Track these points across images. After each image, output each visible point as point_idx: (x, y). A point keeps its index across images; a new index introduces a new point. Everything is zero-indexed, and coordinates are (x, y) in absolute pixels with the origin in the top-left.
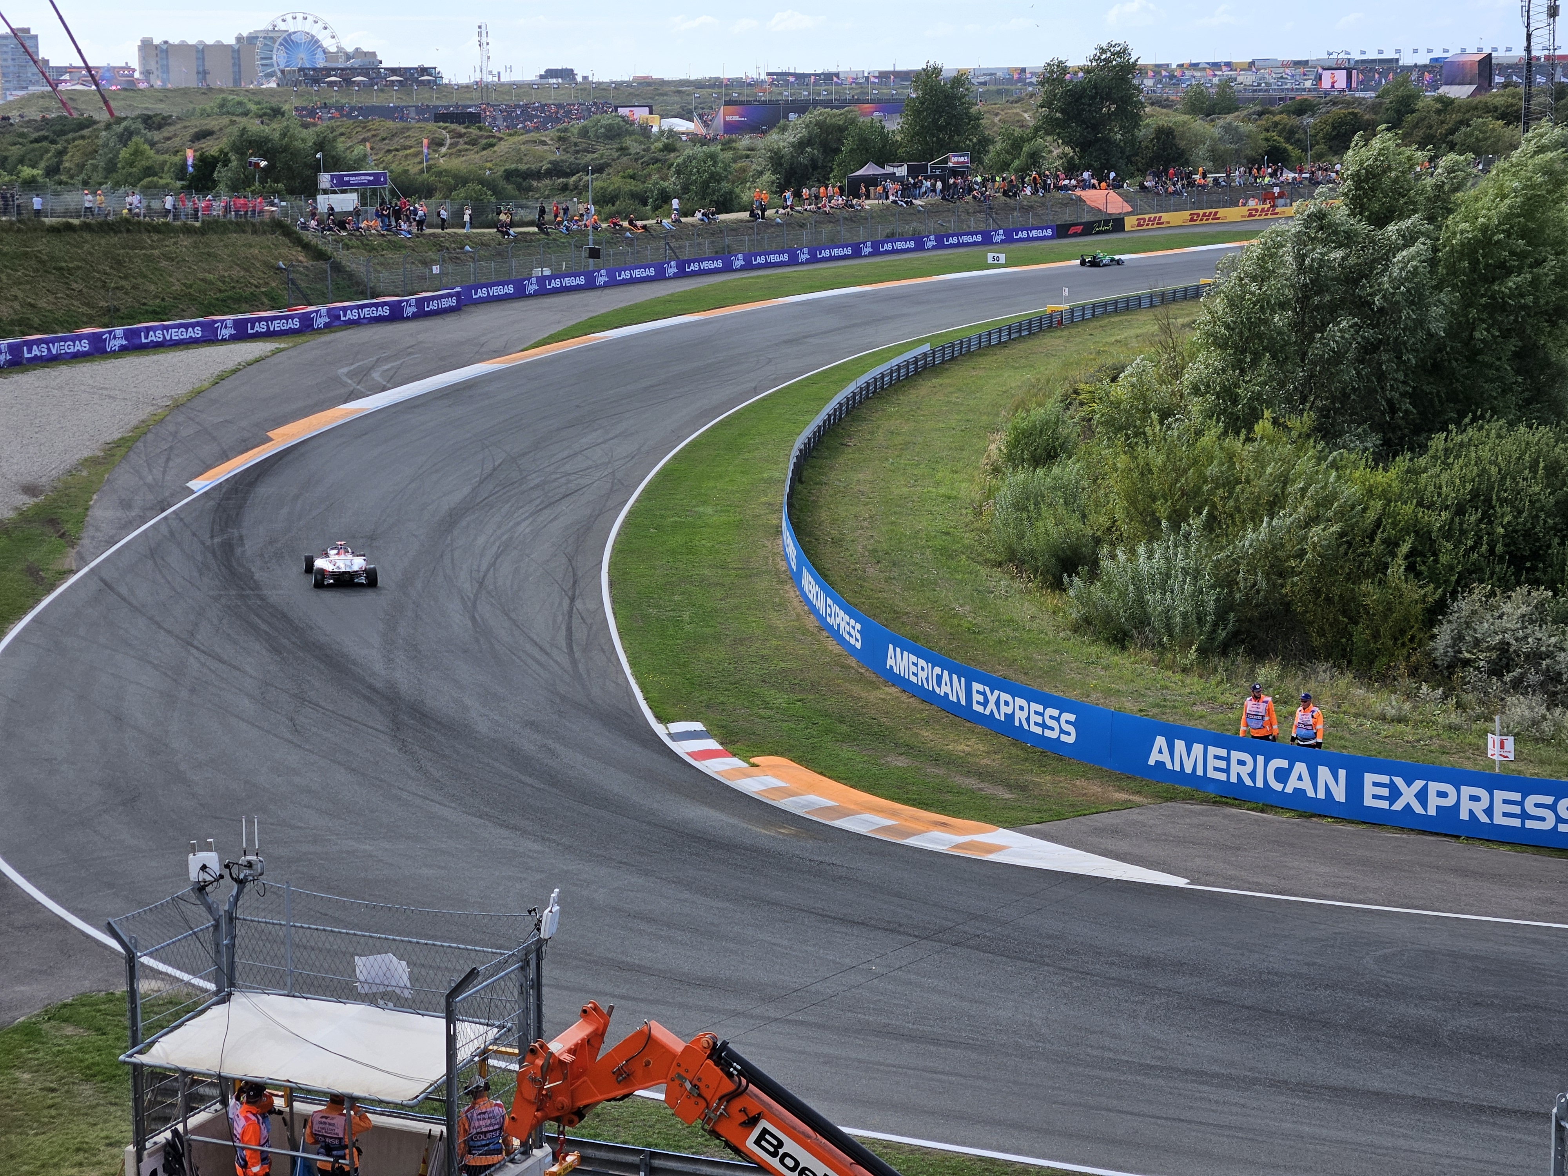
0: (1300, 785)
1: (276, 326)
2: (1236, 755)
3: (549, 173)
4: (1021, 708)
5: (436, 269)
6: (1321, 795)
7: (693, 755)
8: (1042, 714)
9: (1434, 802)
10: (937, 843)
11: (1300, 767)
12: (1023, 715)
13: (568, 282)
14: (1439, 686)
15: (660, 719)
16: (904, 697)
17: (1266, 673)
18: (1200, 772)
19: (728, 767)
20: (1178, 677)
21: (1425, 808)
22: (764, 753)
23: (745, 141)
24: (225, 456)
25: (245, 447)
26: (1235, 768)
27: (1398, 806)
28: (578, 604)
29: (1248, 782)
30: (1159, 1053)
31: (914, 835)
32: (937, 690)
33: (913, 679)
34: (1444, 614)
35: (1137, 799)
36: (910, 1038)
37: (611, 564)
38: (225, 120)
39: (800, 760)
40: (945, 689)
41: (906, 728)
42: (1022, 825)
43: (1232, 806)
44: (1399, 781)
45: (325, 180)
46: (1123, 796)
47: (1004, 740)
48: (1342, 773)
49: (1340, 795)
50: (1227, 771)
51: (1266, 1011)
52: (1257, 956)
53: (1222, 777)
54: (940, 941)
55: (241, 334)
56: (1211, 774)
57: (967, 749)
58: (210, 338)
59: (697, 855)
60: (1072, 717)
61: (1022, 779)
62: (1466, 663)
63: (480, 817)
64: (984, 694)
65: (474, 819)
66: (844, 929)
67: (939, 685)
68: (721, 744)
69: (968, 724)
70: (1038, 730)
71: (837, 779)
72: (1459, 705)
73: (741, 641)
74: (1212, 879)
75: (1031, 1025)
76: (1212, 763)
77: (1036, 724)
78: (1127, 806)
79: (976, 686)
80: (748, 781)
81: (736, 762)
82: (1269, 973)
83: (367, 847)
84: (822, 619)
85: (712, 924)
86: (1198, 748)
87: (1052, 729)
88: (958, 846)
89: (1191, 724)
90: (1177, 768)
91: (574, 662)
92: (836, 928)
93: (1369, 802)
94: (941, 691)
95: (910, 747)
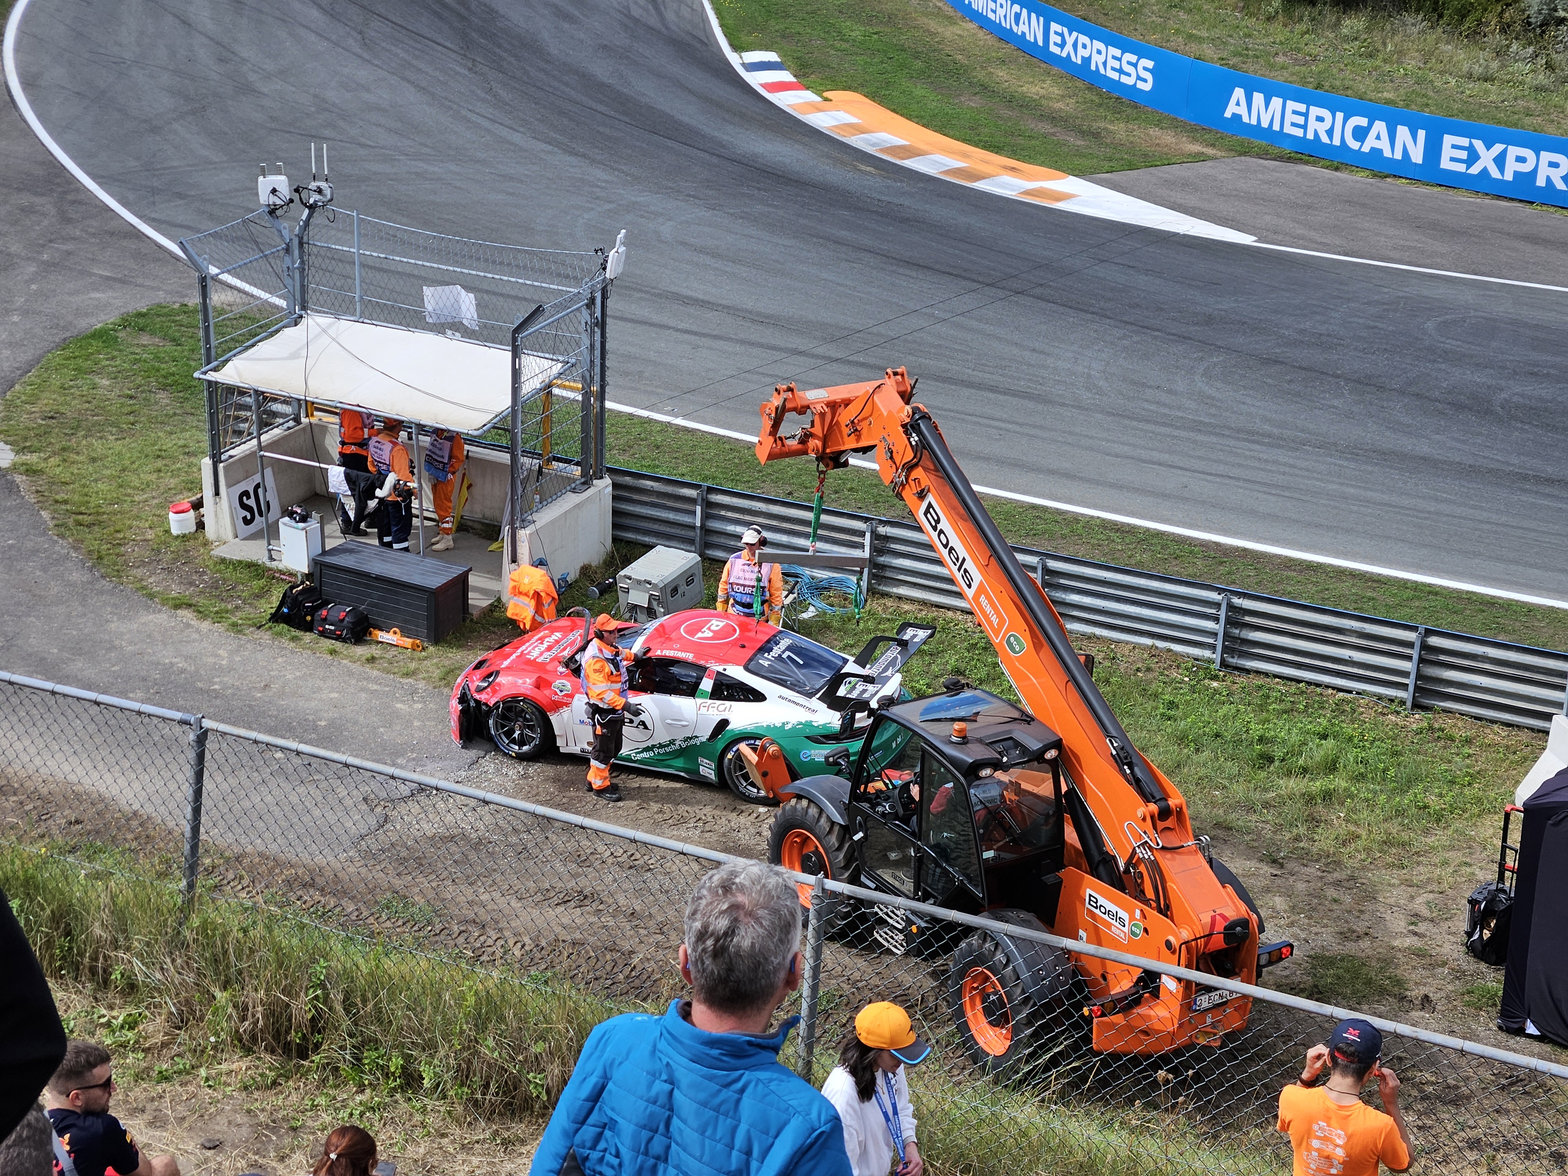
0: (1377, 145)
2: (1315, 111)
4: (1099, 52)
6: (1398, 156)
7: (766, 86)
8: (1120, 60)
9: (1512, 167)
10: (1005, 188)
11: (1380, 126)
12: (1100, 59)
14: (1530, 44)
15: (734, 47)
16: (981, 34)
17: (1349, 25)
18: (1276, 127)
19: (801, 101)
20: (1262, 25)
21: (1503, 174)
22: (837, 87)
26: (1313, 124)
27: (1475, 170)
29: (1325, 139)
30: (1213, 411)
31: (984, 178)
32: (1015, 28)
33: (991, 16)
35: (1210, 151)
36: (970, 385)
39: (873, 96)
40: (1022, 28)
41: (982, 67)
42: (1092, 173)
43: (1307, 163)
44: (1479, 145)
46: (1196, 148)
47: (1079, 84)
48: (1422, 134)
49: (1417, 156)
50: (1304, 127)
51: (1323, 373)
52: (1318, 317)
53: (1299, 133)
54: (1003, 288)
56: (1288, 129)
57: (1042, 92)
59: (765, 191)
60: (1150, 64)
61: (1095, 125)
63: (550, 143)
64: (1062, 35)
65: (543, 146)
66: (908, 272)
67: (1017, 24)
68: (795, 76)
69: (1043, 65)
70: (1115, 76)
71: (909, 118)
72: (1548, 65)
74: (1280, 238)
75: (1089, 376)
76: (1290, 118)
77: (1113, 69)
78: (1200, 158)
79: (1055, 27)
80: (820, 115)
81: (808, 96)
82: (1329, 335)
83: (436, 169)
85: (778, 261)
86: (1277, 102)
87: (1129, 75)
88: (1027, 193)
89: (1271, 77)
90: (1254, 122)
92: (901, 271)
93: (1445, 164)
94: (1019, 30)
95: (984, 87)
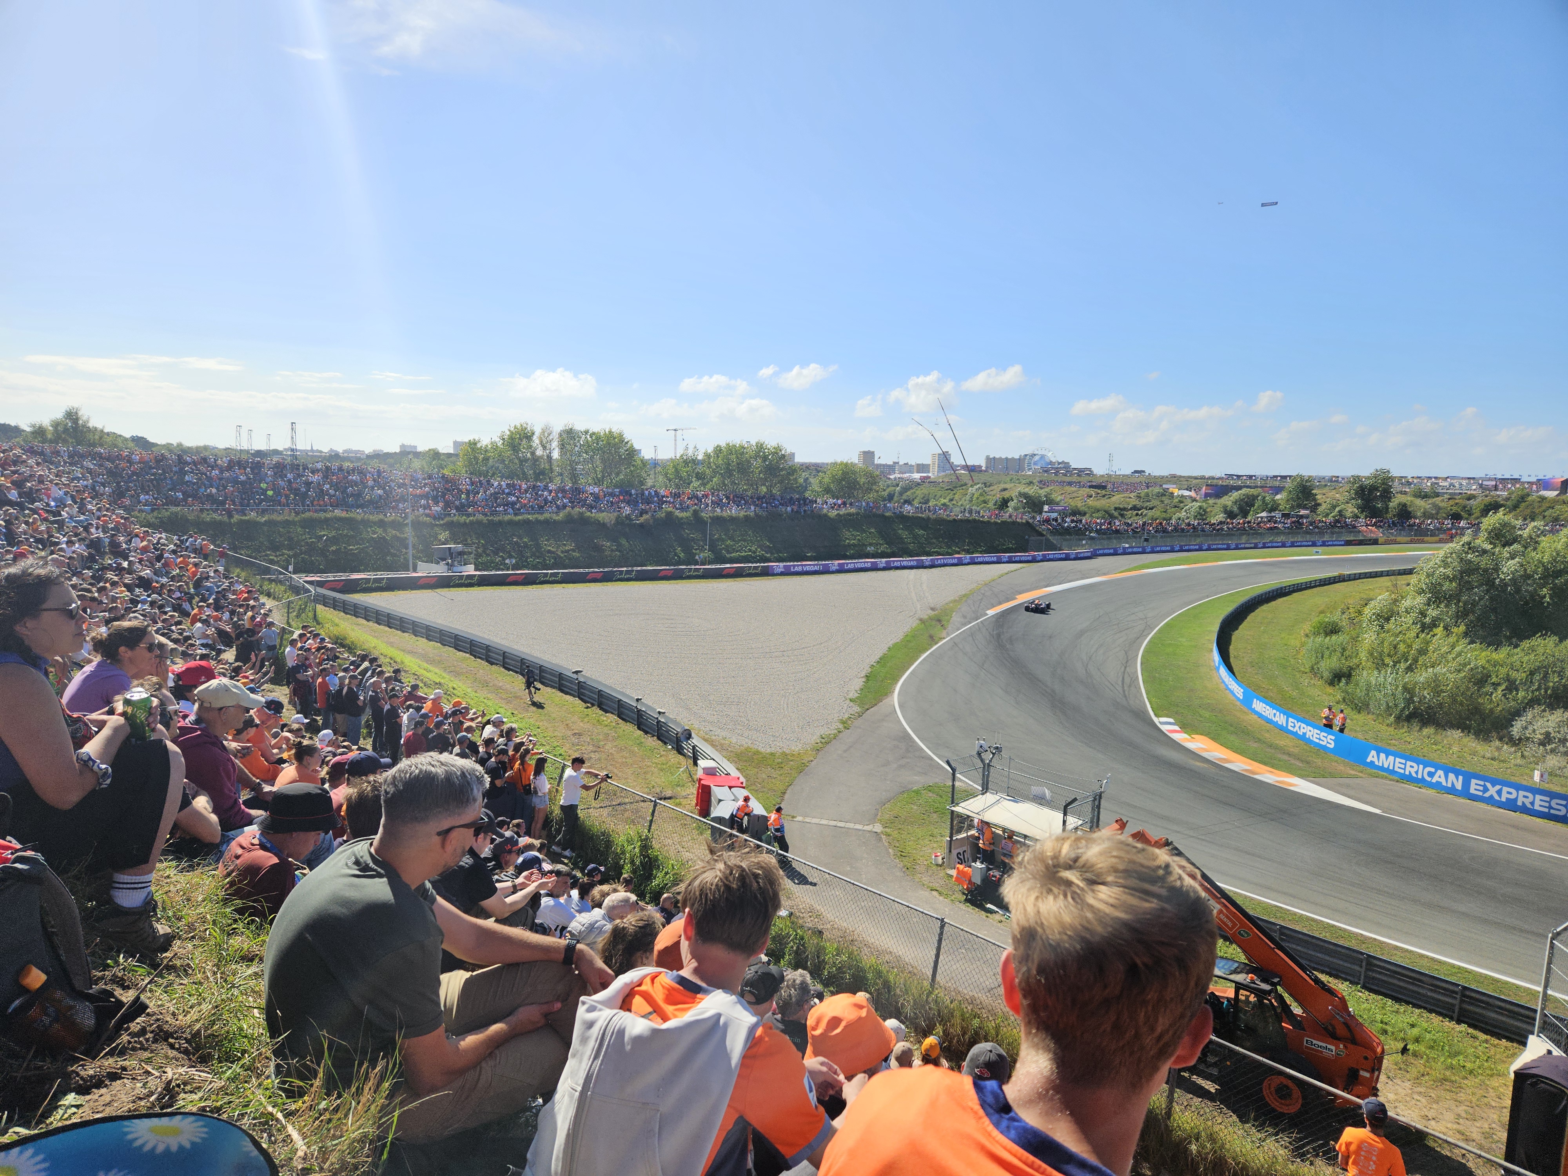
0: (1439, 780)
1: (1023, 559)
2: (1409, 763)
3: (1131, 509)
4: (1310, 731)
5: (1084, 542)
6: (1449, 785)
7: (1168, 731)
8: (1319, 735)
9: (1505, 795)
10: (1268, 779)
11: (1440, 772)
12: (1311, 734)
13: (1135, 550)
14: (1512, 746)
15: (1156, 715)
16: (1259, 720)
17: (1426, 731)
18: (1391, 768)
19: (1183, 737)
20: (1384, 727)
21: (1500, 798)
22: (1197, 734)
23: (1211, 501)
24: (1000, 603)
25: (1008, 600)
26: (1408, 769)
27: (1487, 795)
28: (1128, 669)
29: (1414, 775)
30: (1361, 879)
31: (1259, 774)
32: (1273, 719)
33: (1263, 713)
34: (1519, 717)
35: (1361, 775)
36: (1249, 854)
37: (1142, 656)
38: (1012, 485)
39: (1212, 738)
40: (1277, 719)
41: (1259, 732)
42: (1306, 777)
43: (1406, 783)
44: (1488, 785)
45: (1046, 508)
46: (1353, 772)
47: (1301, 742)
48: (1461, 777)
49: (1459, 786)
50: (1404, 769)
51: (1413, 871)
53: (1402, 771)
54: (1266, 818)
55: (1010, 561)
56: (1396, 769)
57: (1285, 743)
58: (999, 562)
59: (1166, 769)
60: (1333, 738)
61: (1308, 758)
62: (1528, 739)
63: (1082, 743)
64: (1294, 723)
65: (1079, 743)
66: (1225, 807)
67: (1274, 717)
68: (1180, 728)
69: (1285, 734)
70: (1317, 741)
71: (1227, 748)
72: (1523, 756)
73: (1191, 690)
74: (1391, 812)
75: (1303, 857)
76: (1397, 765)
77: (1316, 738)
78: (1355, 777)
79: (1291, 720)
80: (1190, 743)
81: (1186, 736)
82: (1416, 855)
83: (1039, 748)
84: (1227, 686)
85: (1171, 796)
86: (1391, 758)
87: (1323, 741)
88: (1277, 782)
89: (1388, 748)
90: (1381, 765)
91: (1124, 691)
92: (1221, 806)
93: (1472, 791)
94: (1275, 720)
95: (1260, 740)
